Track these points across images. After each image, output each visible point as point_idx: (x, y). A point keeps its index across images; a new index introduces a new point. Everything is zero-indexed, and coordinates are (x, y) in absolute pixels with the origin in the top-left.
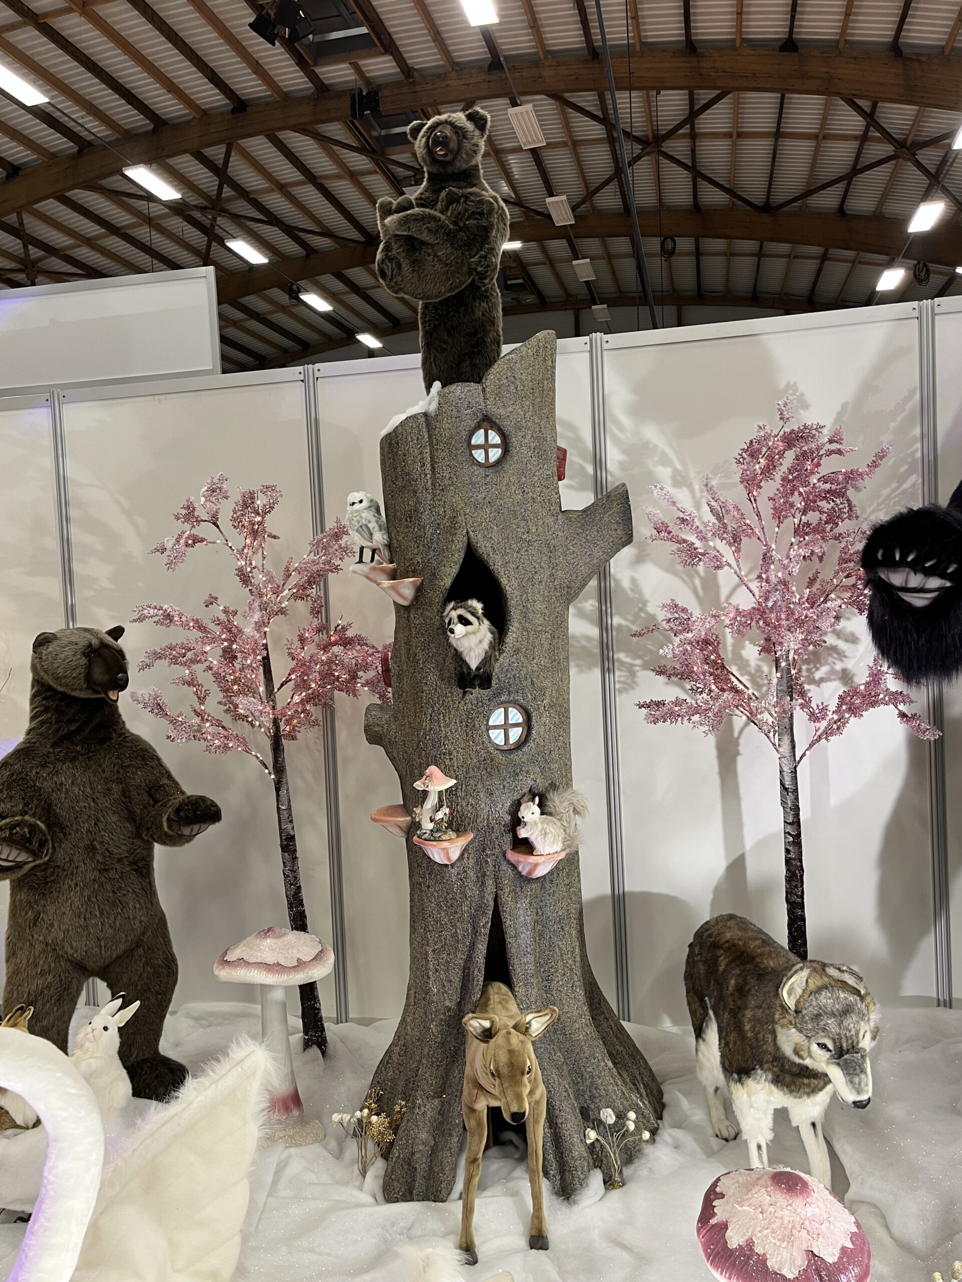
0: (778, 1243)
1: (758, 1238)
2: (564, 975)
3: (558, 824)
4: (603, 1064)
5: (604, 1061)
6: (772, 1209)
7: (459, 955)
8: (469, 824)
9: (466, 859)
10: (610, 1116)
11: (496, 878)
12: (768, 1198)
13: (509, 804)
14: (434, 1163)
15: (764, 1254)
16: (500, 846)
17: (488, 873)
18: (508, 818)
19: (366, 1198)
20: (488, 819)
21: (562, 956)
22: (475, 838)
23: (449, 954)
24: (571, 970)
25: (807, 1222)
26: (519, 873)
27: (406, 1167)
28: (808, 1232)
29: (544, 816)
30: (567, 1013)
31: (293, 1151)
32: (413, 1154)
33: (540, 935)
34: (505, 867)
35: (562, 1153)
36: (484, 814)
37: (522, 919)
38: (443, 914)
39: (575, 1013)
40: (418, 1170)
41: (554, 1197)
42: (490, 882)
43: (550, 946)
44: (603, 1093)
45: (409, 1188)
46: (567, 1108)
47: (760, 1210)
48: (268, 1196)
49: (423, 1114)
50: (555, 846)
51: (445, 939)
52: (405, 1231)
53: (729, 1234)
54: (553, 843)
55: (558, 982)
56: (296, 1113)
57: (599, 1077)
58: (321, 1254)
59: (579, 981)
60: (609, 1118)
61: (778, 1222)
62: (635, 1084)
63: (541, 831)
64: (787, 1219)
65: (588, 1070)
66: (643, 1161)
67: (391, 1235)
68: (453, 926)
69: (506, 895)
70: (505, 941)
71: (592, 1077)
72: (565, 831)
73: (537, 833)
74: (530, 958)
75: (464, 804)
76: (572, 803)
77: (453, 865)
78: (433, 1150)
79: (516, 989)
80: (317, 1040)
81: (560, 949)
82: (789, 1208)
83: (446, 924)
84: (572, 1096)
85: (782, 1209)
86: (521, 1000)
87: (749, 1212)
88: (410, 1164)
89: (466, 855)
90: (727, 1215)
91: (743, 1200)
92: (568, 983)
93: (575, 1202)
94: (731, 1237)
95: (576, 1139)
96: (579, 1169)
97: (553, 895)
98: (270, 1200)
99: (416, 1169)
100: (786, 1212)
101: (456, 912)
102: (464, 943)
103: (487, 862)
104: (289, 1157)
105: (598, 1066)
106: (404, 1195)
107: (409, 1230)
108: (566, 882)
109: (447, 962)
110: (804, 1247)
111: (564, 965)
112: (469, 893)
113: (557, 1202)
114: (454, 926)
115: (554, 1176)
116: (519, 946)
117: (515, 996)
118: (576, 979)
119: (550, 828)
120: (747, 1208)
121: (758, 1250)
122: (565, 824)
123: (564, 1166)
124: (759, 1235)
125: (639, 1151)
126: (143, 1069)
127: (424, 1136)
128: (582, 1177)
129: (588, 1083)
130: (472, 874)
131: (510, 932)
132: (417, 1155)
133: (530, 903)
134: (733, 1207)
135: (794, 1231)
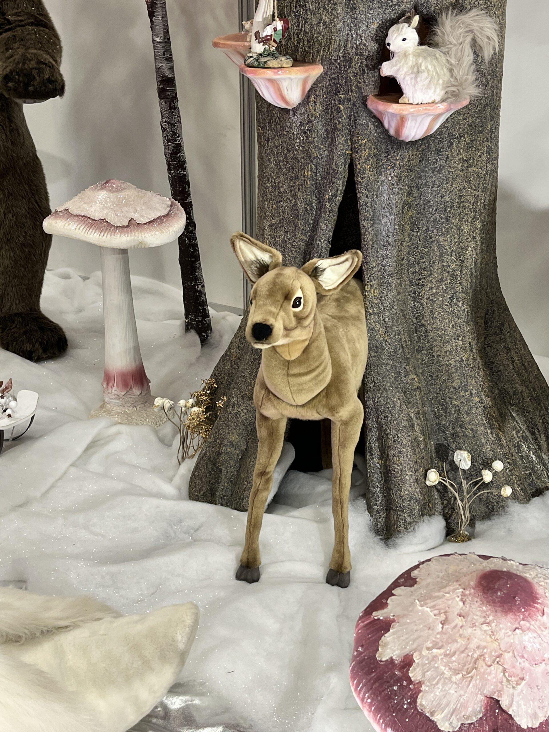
0: (448, 674)
1: (422, 656)
2: (441, 281)
3: (443, 59)
4: (477, 399)
5: (480, 396)
6: (459, 621)
7: (299, 235)
8: (318, 51)
9: (311, 104)
10: (465, 460)
11: (352, 134)
12: (461, 604)
13: (376, 25)
14: (242, 469)
15: (420, 683)
16: (359, 89)
17: (340, 126)
18: (373, 46)
19: (169, 489)
20: (345, 46)
21: (441, 256)
22: (325, 73)
23: (286, 232)
24: (454, 277)
25: (507, 656)
26: (386, 132)
27: (210, 466)
28: (504, 670)
29: (423, 47)
30: (438, 329)
31: (123, 428)
32: (219, 454)
33: (413, 224)
34: (363, 119)
35: (390, 489)
36: (338, 38)
37: (386, 197)
38: (282, 178)
39: (450, 332)
40: (224, 473)
41: (372, 535)
42: (341, 140)
43: (426, 240)
44: (469, 433)
45: (211, 489)
46: (405, 438)
47: (443, 617)
48: (72, 465)
49: (236, 414)
50: (431, 92)
51: (284, 212)
52: (192, 531)
53: (388, 637)
54: (428, 87)
55: (431, 288)
56: (136, 391)
57: (468, 414)
58: (95, 534)
59: (466, 293)
60: (462, 463)
61: (461, 642)
62: (533, 434)
63: (412, 67)
64: (474, 643)
65: (455, 402)
66: (503, 519)
67: (175, 532)
68: (292, 196)
69: (362, 160)
70: (359, 223)
71: (458, 412)
72: (451, 71)
73: (405, 69)
74: (392, 252)
75: (315, 22)
76: (471, 31)
77: (295, 110)
78: (243, 455)
79: (367, 288)
80: (197, 325)
81: (440, 247)
82: (485, 627)
83: (285, 192)
84: (417, 428)
85: (474, 625)
86: (371, 302)
87: (429, 616)
88: (214, 465)
89: (312, 98)
90: (398, 611)
91: (430, 597)
92: (445, 291)
93: (395, 546)
94: (385, 645)
95: (409, 477)
96: (407, 510)
97: (439, 172)
98: (73, 470)
99: (221, 471)
100: (478, 632)
101: (297, 178)
102: (306, 220)
103: (339, 110)
104: (119, 433)
105: (468, 401)
106: (204, 495)
107: (195, 531)
108: (464, 155)
109: (284, 241)
110: (488, 690)
111: (443, 269)
112: (315, 153)
113: (374, 540)
114: (294, 196)
115: (378, 512)
116: (377, 233)
117: (365, 297)
118: (459, 288)
119: (427, 65)
120: (428, 610)
121: (415, 674)
122: (453, 61)
123: (390, 503)
124: (425, 652)
125: (503, 507)
126: (13, 322)
127: (234, 438)
128: (409, 520)
129: (452, 418)
130: (319, 126)
131: (365, 213)
132: (223, 457)
133: (399, 177)
134: (413, 603)
135: (481, 663)
